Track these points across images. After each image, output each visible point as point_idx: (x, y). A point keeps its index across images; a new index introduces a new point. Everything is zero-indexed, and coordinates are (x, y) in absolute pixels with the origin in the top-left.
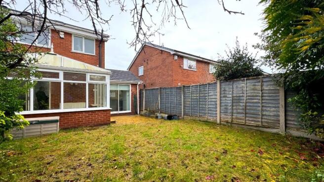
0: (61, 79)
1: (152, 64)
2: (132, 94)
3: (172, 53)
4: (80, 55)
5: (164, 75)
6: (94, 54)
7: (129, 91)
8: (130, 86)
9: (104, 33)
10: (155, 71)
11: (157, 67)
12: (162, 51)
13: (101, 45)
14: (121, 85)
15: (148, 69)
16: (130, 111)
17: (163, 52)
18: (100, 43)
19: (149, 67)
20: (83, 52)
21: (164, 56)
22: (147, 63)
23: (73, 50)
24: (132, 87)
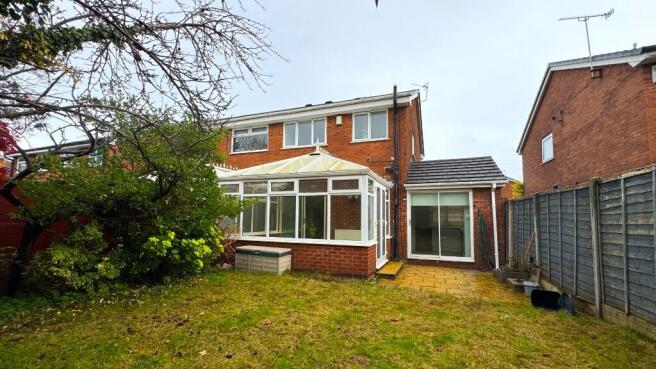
0: (296, 192)
1: (572, 123)
2: (477, 214)
3: (634, 62)
4: (363, 145)
5: (612, 148)
6: (387, 138)
7: (468, 207)
8: (471, 194)
9: (398, 90)
10: (584, 142)
11: (590, 126)
12: (600, 69)
13: (397, 116)
14: (445, 193)
15: (565, 140)
16: (471, 259)
17: (605, 73)
18: (396, 113)
19: (566, 131)
20: (369, 139)
21: (610, 83)
22: (562, 121)
23: (354, 140)
24: (474, 197)
